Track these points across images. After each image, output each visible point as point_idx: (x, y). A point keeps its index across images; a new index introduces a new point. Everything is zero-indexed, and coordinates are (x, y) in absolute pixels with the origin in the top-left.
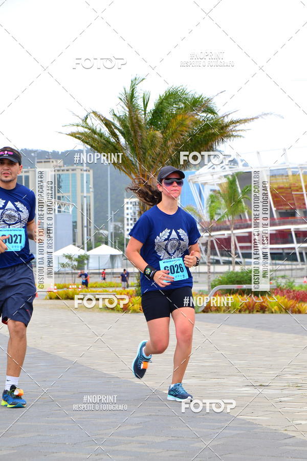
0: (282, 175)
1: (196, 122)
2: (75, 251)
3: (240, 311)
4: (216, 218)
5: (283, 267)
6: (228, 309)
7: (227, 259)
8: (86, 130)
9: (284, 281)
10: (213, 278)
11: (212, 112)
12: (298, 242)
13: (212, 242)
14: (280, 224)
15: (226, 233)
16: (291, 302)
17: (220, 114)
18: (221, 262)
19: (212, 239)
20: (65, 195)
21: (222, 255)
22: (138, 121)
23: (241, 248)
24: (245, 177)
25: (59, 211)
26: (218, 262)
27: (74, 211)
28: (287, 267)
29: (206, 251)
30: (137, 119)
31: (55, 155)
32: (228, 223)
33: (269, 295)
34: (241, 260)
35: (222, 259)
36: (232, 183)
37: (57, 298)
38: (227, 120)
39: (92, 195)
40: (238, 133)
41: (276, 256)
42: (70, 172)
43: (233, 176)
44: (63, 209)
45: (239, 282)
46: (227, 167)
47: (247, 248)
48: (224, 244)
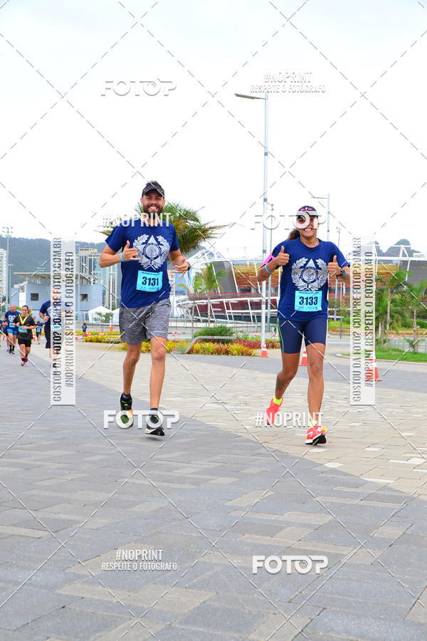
0: (243, 265)
1: (186, 227)
2: (104, 311)
3: (212, 354)
4: (199, 291)
5: (241, 325)
6: (205, 352)
7: (205, 318)
9: (242, 334)
10: (195, 331)
11: (197, 220)
12: (252, 309)
13: (195, 307)
14: (240, 297)
15: (205, 302)
16: (245, 349)
17: (202, 223)
19: (195, 305)
21: (202, 316)
23: (215, 311)
24: (220, 265)
25: (94, 283)
26: (199, 321)
27: (104, 283)
28: (244, 325)
29: (191, 313)
31: (92, 246)
32: (206, 295)
33: (232, 344)
34: (214, 319)
35: (202, 319)
36: (210, 269)
37: (91, 341)
38: (207, 227)
39: (116, 273)
40: (214, 236)
41: (238, 318)
43: (210, 264)
44: (96, 282)
45: (213, 335)
46: (207, 257)
47: (218, 312)
48: (204, 309)
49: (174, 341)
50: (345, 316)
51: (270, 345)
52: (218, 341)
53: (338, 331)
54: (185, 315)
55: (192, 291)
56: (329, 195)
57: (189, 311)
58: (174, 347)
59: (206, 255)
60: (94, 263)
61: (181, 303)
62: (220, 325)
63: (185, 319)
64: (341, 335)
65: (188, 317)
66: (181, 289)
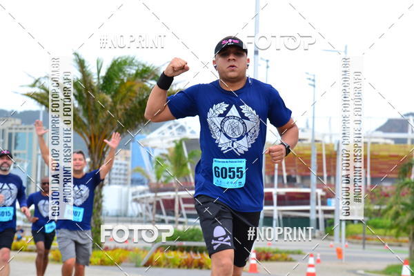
3: (179, 267)
4: (163, 179)
6: (169, 264)
7: (171, 218)
8: (43, 91)
13: (158, 203)
15: (171, 195)
18: (167, 221)
19: (158, 199)
20: (21, 152)
21: (168, 214)
22: (91, 85)
23: (186, 209)
25: (14, 167)
26: (163, 221)
27: (29, 168)
29: (152, 210)
30: (90, 83)
31: (14, 115)
32: (174, 185)
34: (184, 220)
35: (167, 218)
36: (179, 147)
42: (28, 131)
43: (181, 141)
44: (18, 165)
46: (176, 133)
47: (191, 209)
48: (170, 204)
49: (126, 249)
50: (370, 218)
51: (263, 256)
52: (188, 249)
53: (360, 239)
54: (144, 214)
55: (154, 180)
56: (346, 47)
57: (150, 208)
58: (124, 258)
59: (174, 129)
60: (16, 140)
61: (138, 197)
62: (192, 227)
63: (143, 219)
64: (364, 244)
65: (147, 216)
66: (138, 176)
